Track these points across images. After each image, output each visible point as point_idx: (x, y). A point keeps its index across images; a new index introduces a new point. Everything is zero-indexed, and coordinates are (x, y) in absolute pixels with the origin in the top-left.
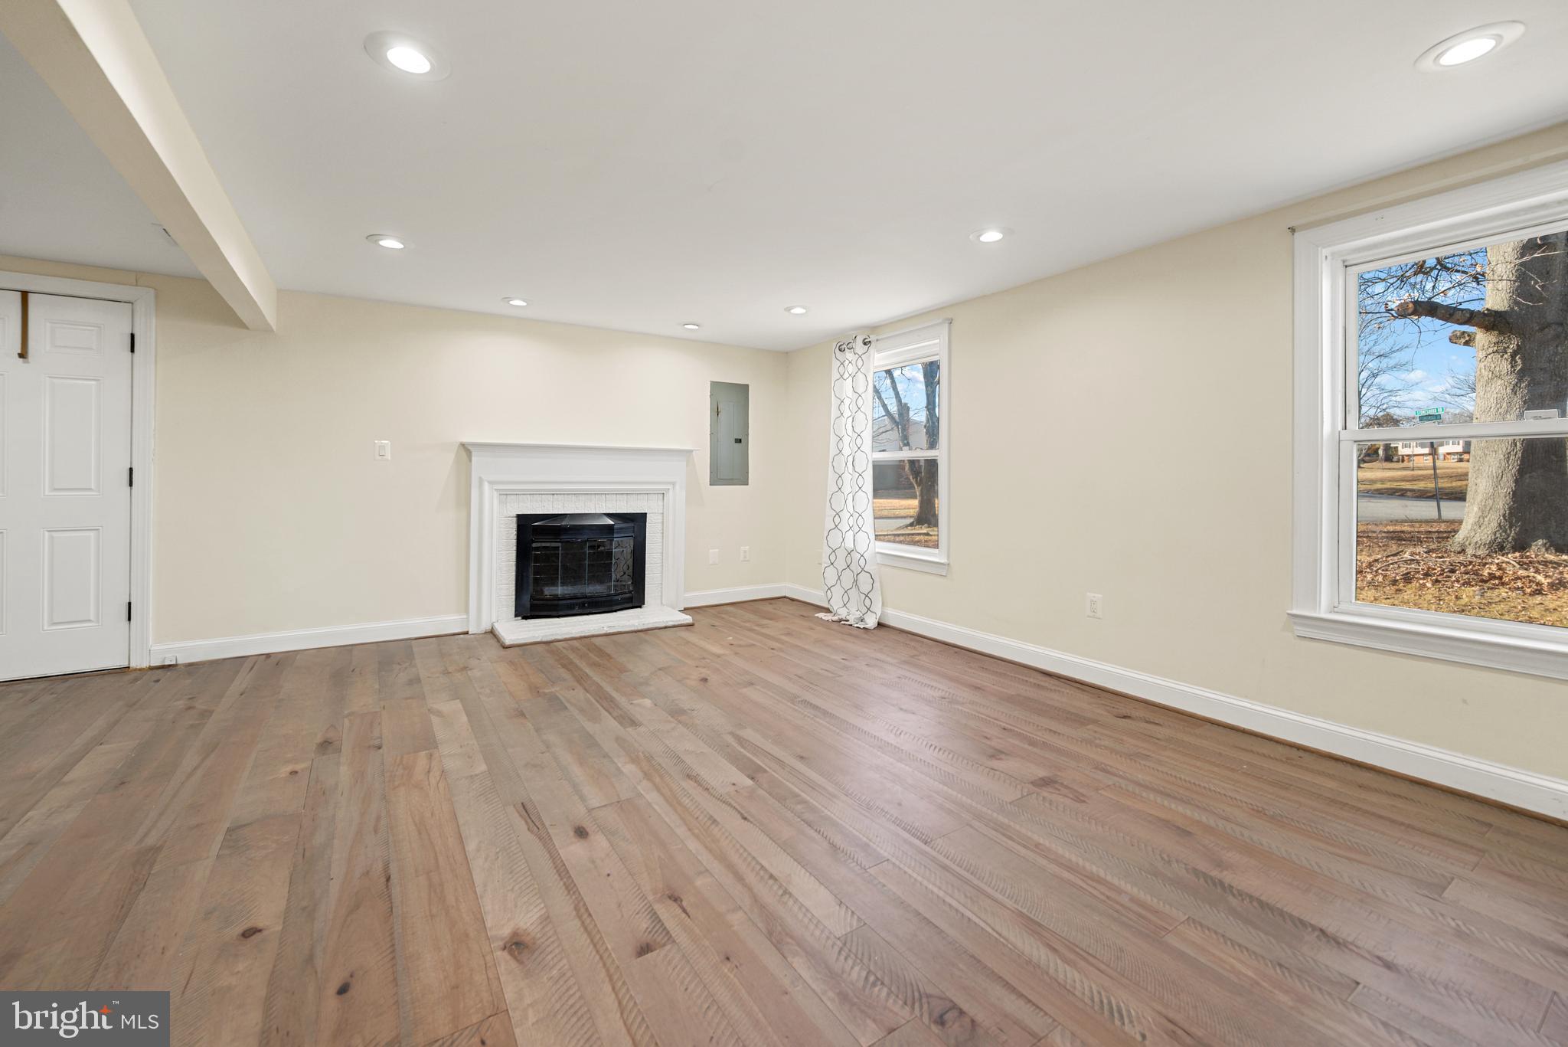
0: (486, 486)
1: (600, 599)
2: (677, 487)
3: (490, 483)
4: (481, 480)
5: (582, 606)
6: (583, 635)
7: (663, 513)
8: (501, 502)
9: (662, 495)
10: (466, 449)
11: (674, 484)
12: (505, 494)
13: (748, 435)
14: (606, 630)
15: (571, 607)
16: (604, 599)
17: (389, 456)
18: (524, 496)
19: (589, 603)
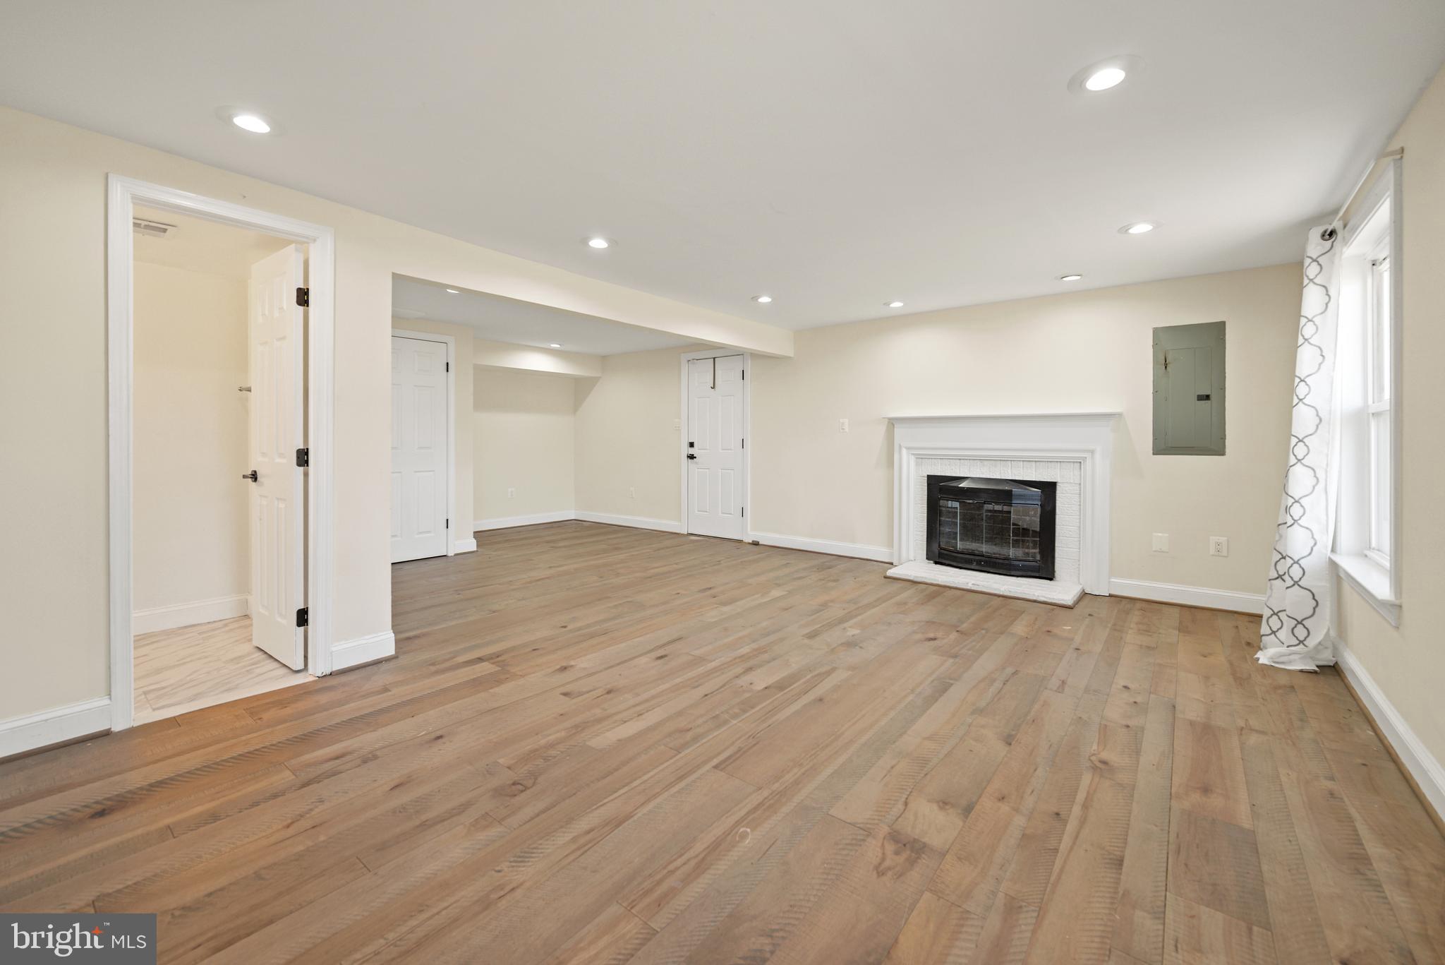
0: (904, 451)
1: (998, 561)
2: (1098, 456)
3: (908, 448)
4: (900, 446)
5: (979, 563)
6: (948, 584)
7: (1080, 484)
8: (917, 464)
9: (1079, 464)
10: (892, 423)
11: (1092, 452)
12: (920, 458)
13: (1223, 389)
14: (970, 586)
15: (969, 562)
16: (1001, 561)
17: (847, 430)
18: (935, 460)
19: (986, 562)
